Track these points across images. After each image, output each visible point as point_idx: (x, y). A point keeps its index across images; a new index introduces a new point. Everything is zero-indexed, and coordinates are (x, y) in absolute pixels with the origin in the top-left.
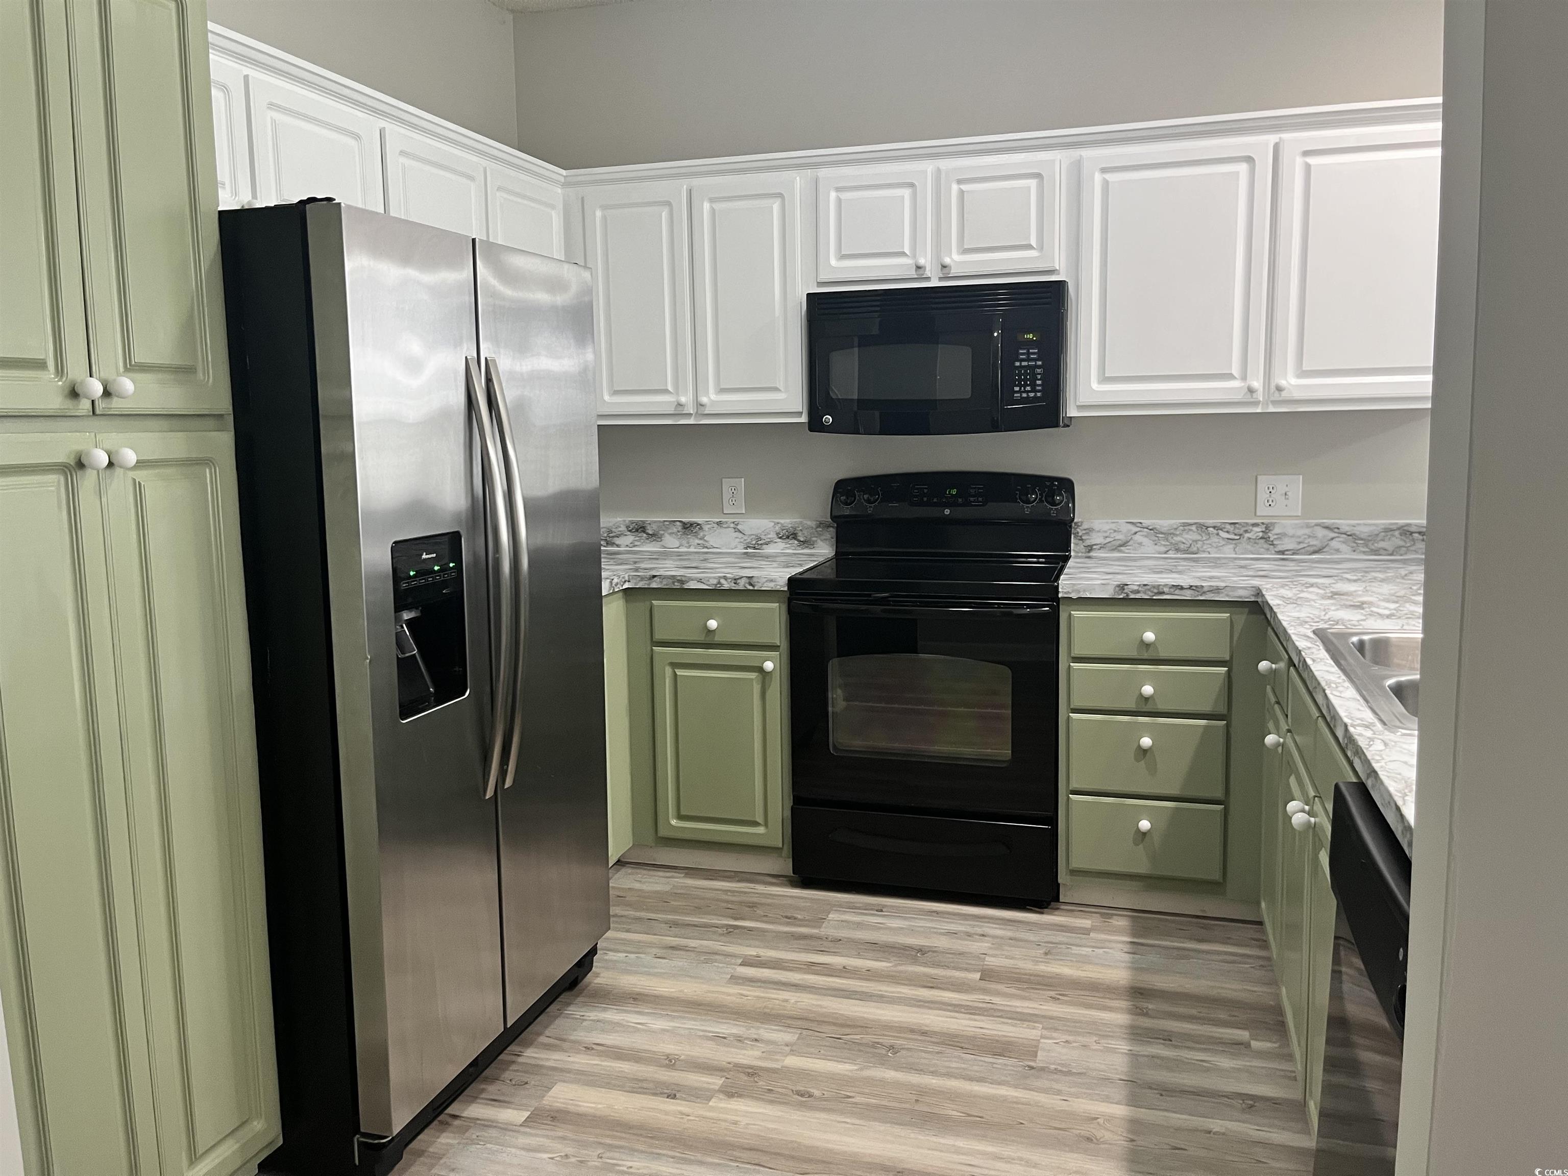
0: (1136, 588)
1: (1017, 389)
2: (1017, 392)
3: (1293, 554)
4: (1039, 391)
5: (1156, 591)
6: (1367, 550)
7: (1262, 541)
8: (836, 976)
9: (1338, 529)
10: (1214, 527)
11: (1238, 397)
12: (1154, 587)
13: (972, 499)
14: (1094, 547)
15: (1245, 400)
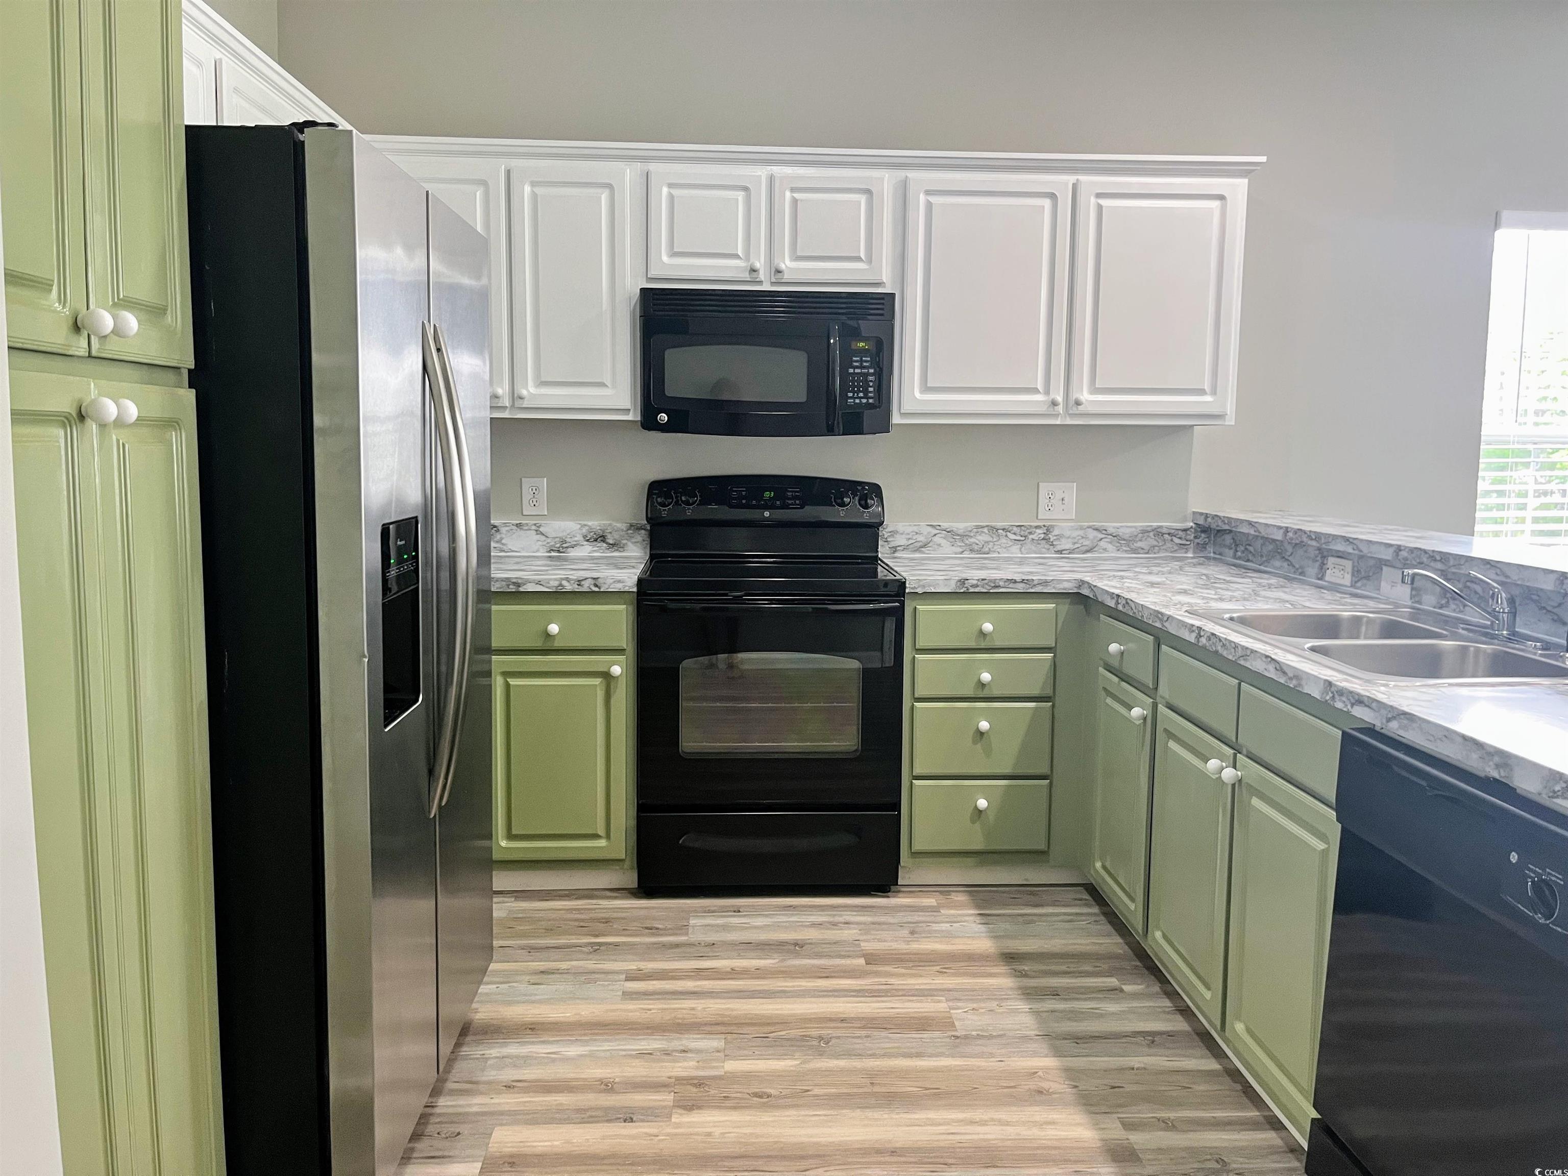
0: (975, 582)
1: (850, 395)
2: (851, 398)
3: (1070, 553)
4: (871, 398)
5: (993, 585)
6: (1128, 549)
7: (1044, 542)
8: (729, 979)
9: (1106, 530)
10: (1003, 530)
11: (1043, 409)
12: (990, 581)
13: (790, 502)
14: (898, 548)
15: (1046, 413)
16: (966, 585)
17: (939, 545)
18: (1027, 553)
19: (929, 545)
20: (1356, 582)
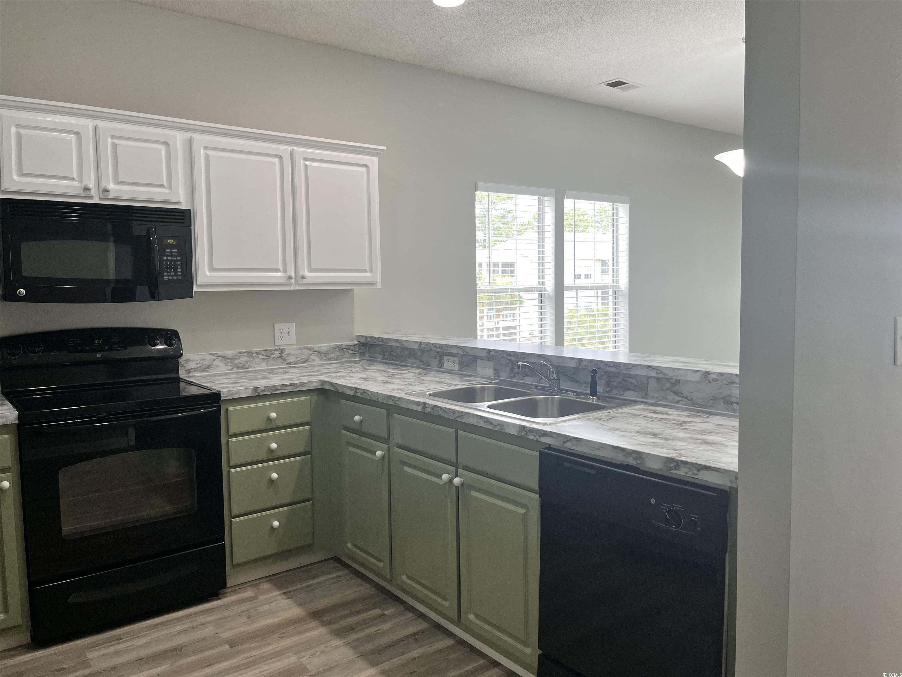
0: (263, 388)
1: (165, 274)
2: (165, 276)
3: (295, 364)
4: (179, 275)
5: (274, 389)
6: (326, 359)
7: (280, 358)
9: (313, 349)
10: (256, 353)
11: (283, 281)
12: (272, 387)
13: (115, 346)
14: (191, 370)
15: (286, 283)
16: (258, 391)
17: (217, 366)
18: (271, 366)
19: (211, 367)
20: (461, 368)
